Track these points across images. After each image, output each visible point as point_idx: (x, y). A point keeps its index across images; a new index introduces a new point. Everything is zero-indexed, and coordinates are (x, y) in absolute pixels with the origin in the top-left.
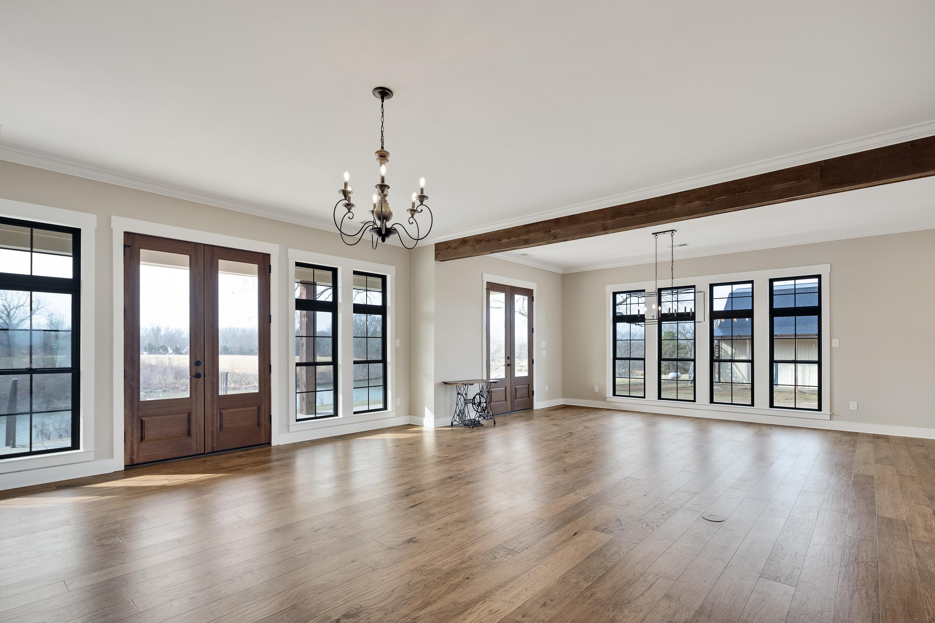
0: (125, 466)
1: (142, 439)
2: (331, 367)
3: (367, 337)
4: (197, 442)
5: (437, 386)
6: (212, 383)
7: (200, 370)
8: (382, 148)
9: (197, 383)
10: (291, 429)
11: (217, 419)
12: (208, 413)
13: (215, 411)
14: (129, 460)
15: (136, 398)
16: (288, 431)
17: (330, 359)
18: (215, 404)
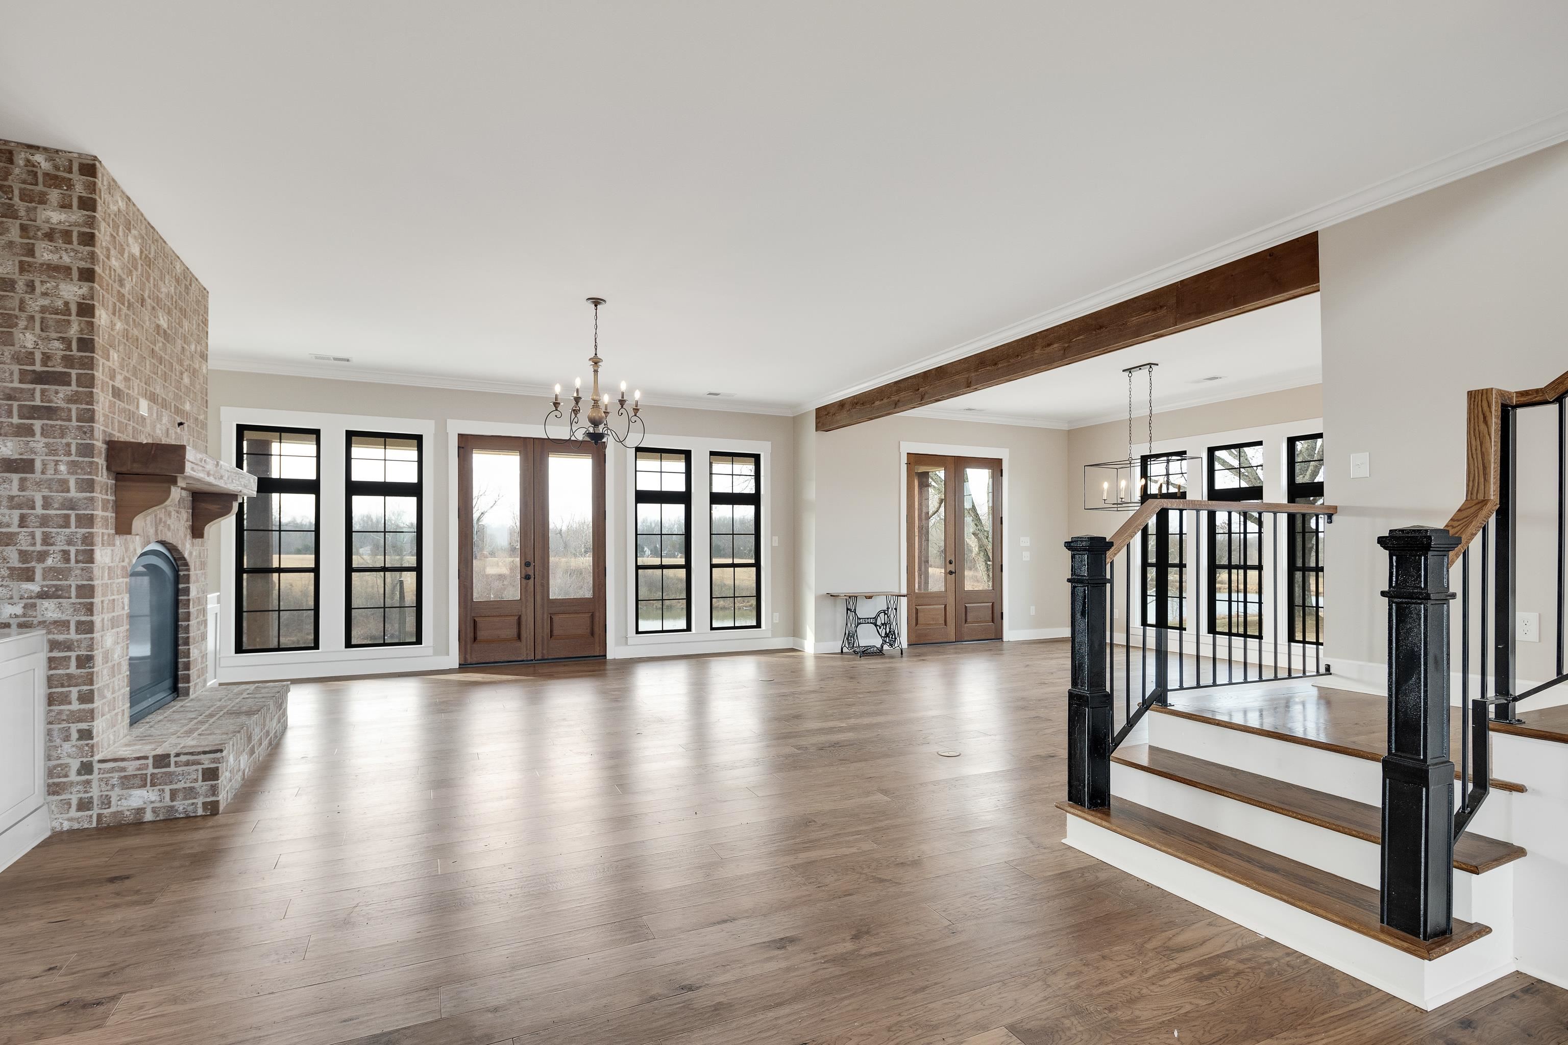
0: (460, 664)
1: (475, 639)
2: (684, 571)
3: (733, 534)
4: (527, 647)
5: (819, 599)
6: (542, 585)
7: (530, 571)
8: (596, 354)
9: (527, 584)
10: (630, 641)
11: (547, 624)
12: (538, 618)
13: (545, 616)
14: (463, 659)
15: (469, 598)
16: (626, 644)
17: (682, 561)
18: (546, 609)
